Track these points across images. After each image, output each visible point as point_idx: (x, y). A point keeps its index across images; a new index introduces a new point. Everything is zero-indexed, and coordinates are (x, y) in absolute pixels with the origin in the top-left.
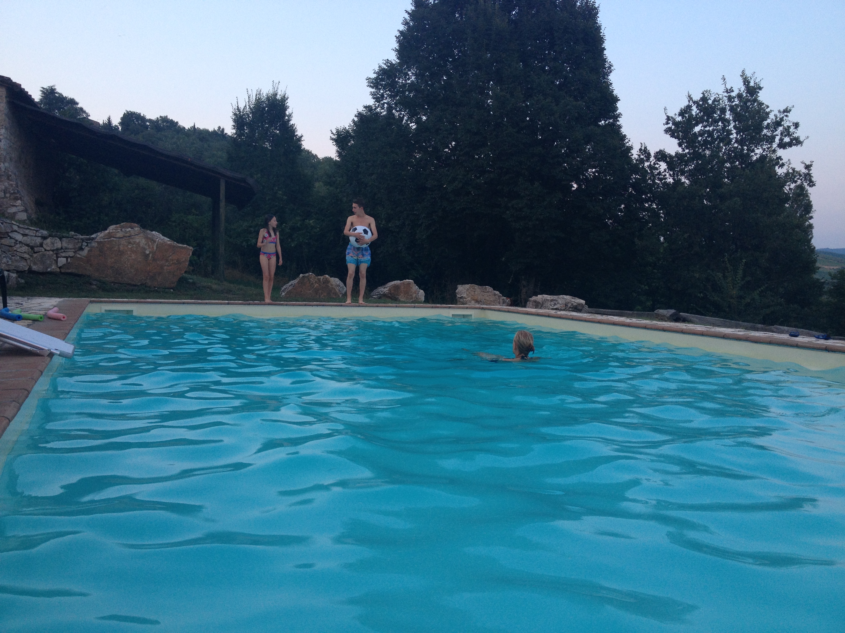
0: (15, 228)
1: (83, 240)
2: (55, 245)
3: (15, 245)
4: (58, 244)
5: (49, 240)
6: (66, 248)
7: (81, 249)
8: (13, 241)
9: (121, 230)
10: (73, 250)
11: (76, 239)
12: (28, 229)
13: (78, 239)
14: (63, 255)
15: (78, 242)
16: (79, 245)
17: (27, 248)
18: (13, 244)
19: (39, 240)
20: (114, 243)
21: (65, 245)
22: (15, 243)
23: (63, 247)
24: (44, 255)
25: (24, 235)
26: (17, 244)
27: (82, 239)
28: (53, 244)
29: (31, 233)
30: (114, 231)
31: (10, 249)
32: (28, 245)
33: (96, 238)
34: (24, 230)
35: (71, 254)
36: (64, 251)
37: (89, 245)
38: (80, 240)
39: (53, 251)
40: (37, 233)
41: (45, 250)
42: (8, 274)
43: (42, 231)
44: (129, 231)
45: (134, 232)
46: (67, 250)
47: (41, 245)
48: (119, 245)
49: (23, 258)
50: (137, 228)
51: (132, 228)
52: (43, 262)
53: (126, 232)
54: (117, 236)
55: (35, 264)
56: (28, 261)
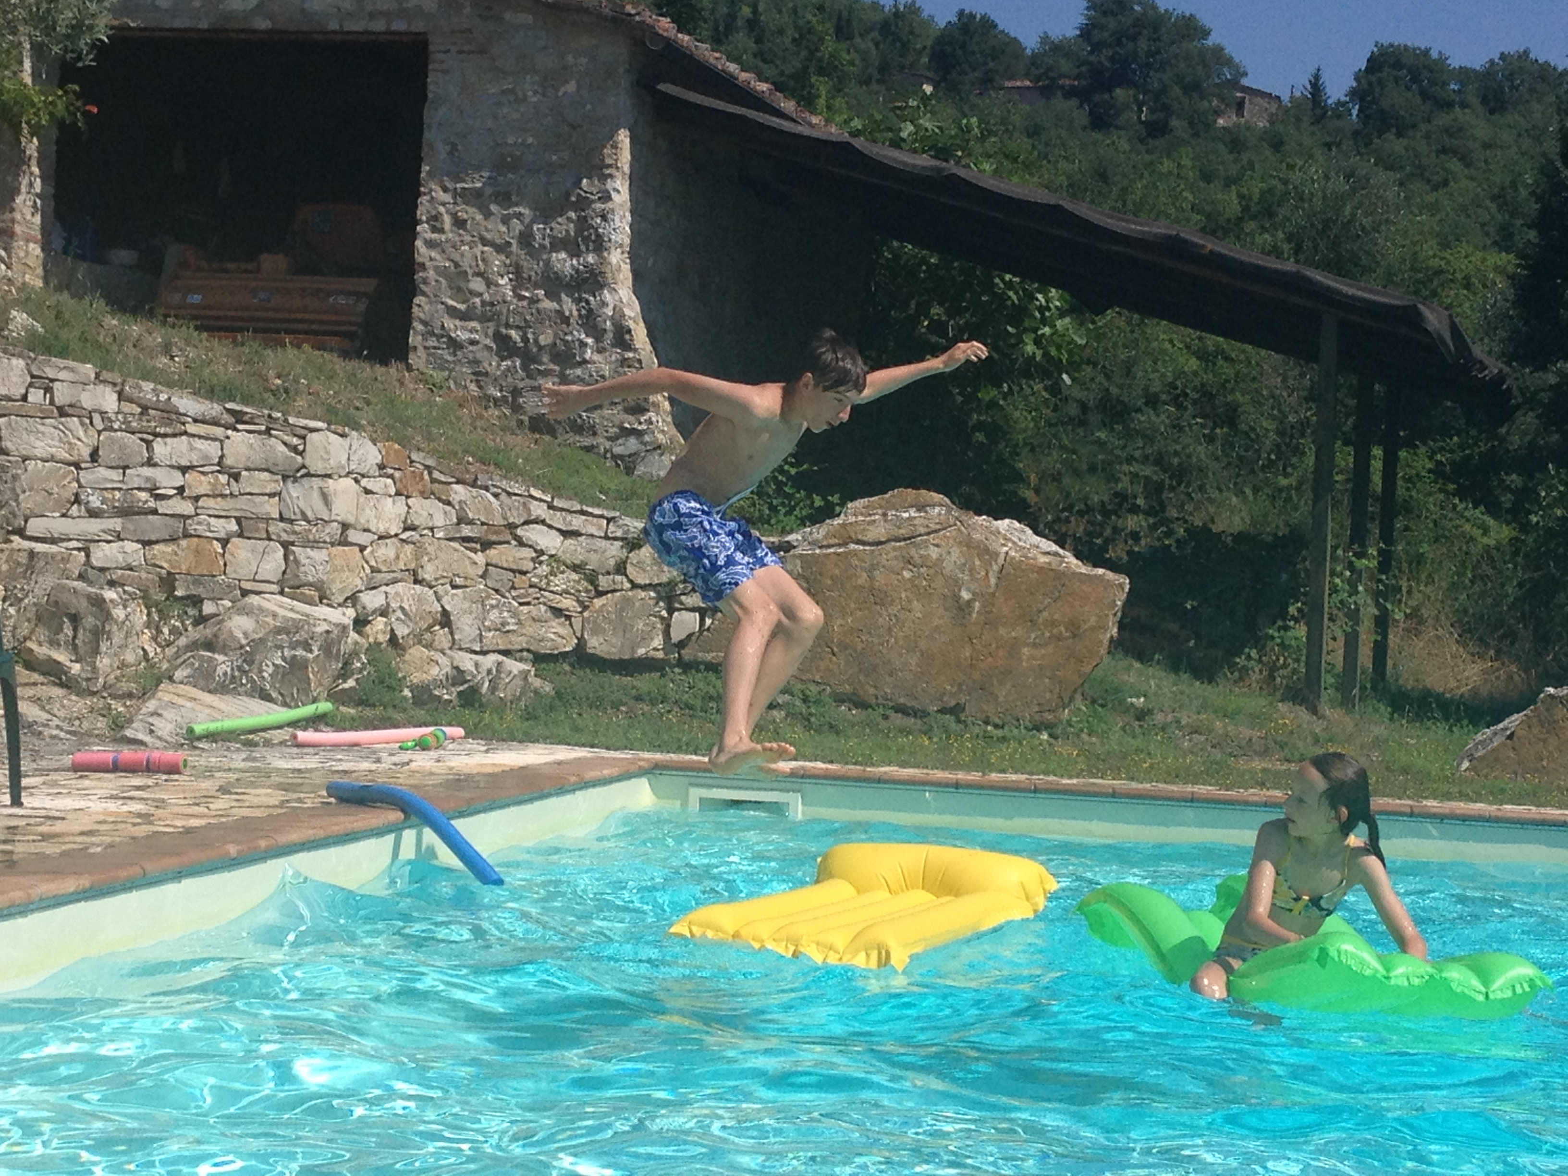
0: (539, 510)
8: (529, 553)
9: (885, 515)
12: (583, 513)
17: (573, 576)
18: (527, 565)
19: (615, 550)
20: (855, 562)
24: (627, 600)
25: (568, 534)
26: (541, 563)
29: (593, 527)
30: (861, 518)
31: (519, 580)
32: (576, 568)
33: (802, 540)
34: (569, 518)
39: (657, 587)
40: (612, 527)
41: (635, 586)
42: (499, 664)
43: (627, 520)
44: (910, 519)
45: (926, 522)
47: (621, 567)
48: (873, 567)
49: (557, 612)
50: (937, 509)
51: (920, 509)
52: (622, 625)
53: (900, 523)
54: (870, 536)
55: (595, 632)
56: (577, 622)
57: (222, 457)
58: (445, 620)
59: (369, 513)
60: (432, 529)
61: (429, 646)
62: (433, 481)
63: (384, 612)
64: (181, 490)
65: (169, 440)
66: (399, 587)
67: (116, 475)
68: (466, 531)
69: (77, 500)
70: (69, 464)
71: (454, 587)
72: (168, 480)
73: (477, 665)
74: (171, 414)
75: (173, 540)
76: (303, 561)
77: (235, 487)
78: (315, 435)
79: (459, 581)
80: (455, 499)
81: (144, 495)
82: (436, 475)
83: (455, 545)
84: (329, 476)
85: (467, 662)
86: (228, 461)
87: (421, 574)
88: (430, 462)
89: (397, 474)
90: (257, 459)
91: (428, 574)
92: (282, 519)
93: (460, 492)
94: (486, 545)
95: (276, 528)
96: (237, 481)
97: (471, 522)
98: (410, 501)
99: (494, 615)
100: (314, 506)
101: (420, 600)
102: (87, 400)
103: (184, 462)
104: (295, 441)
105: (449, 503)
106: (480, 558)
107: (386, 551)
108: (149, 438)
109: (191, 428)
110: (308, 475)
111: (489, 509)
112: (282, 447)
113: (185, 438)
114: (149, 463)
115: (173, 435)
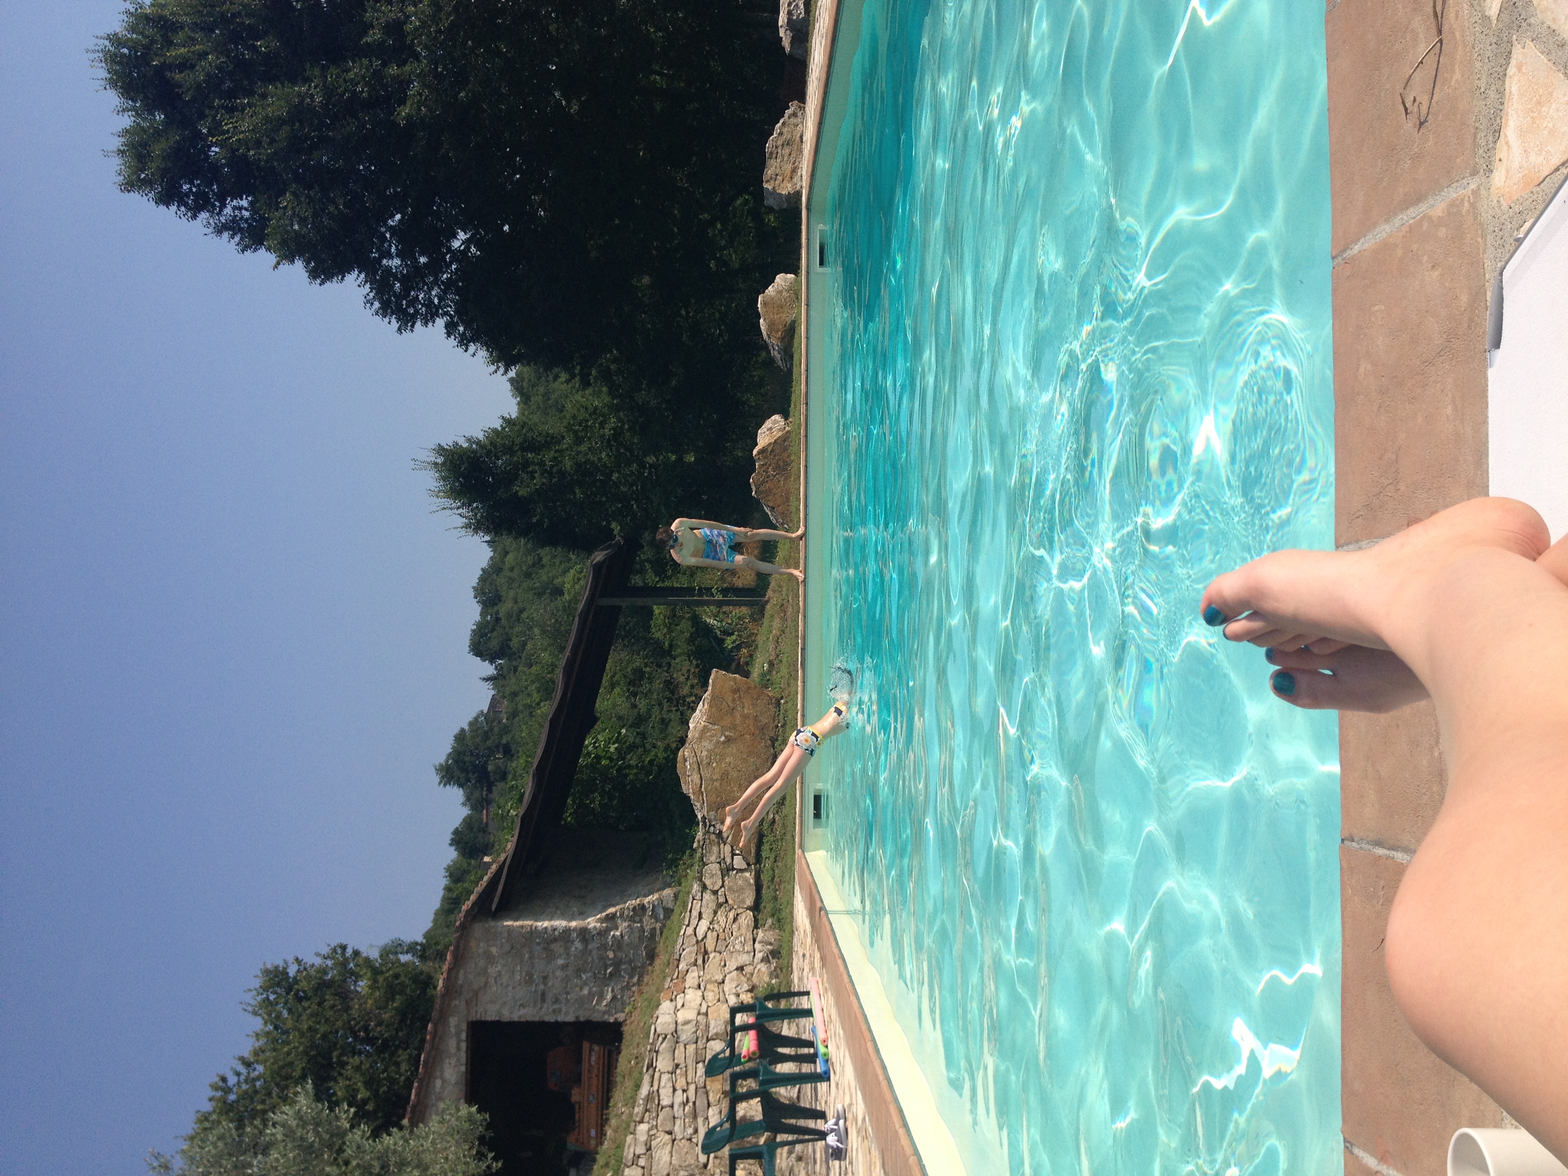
0: (690, 930)
1: (706, 831)
2: (714, 872)
3: (716, 930)
4: (713, 868)
5: (708, 882)
6: (719, 856)
8: (709, 933)
9: (689, 776)
10: (722, 846)
11: (704, 841)
12: (691, 911)
13: (704, 838)
14: (728, 861)
15: (709, 838)
16: (713, 837)
17: (719, 913)
18: (715, 933)
19: (707, 896)
20: (709, 788)
21: (713, 858)
22: (712, 931)
23: (718, 860)
24: (729, 889)
25: (700, 917)
26: (713, 928)
27: (704, 834)
28: (712, 876)
29: (697, 906)
30: (691, 787)
31: (721, 936)
32: (715, 913)
33: (702, 813)
34: (693, 917)
36: (724, 859)
38: (706, 836)
39: (723, 875)
40: (697, 898)
41: (723, 886)
42: (759, 943)
43: (694, 891)
44: (690, 765)
45: (691, 758)
46: (722, 856)
48: (712, 779)
49: (735, 919)
50: (686, 753)
51: (685, 760)
52: (741, 890)
53: (692, 769)
54: (699, 782)
55: (743, 901)
56: (739, 911)
57: (668, 1072)
58: (740, 969)
59: (693, 1004)
60: (699, 977)
61: (752, 974)
62: (677, 977)
63: (738, 995)
64: (684, 1091)
65: (661, 1098)
66: (726, 989)
67: (678, 1122)
68: (700, 962)
69: (690, 1139)
70: (673, 1144)
71: (725, 965)
72: (680, 1097)
73: (760, 952)
74: (649, 1098)
75: (707, 1093)
76: (715, 1031)
77: (682, 1065)
78: (658, 1030)
79: (723, 963)
80: (685, 968)
81: (687, 1108)
82: (675, 977)
83: (706, 966)
84: (676, 1023)
85: (759, 956)
86: (670, 1069)
87: (720, 980)
88: (669, 979)
89: (675, 993)
90: (669, 1056)
91: (719, 978)
92: (696, 1042)
93: (682, 966)
94: (706, 952)
95: (700, 1044)
96: (679, 1065)
97: (696, 960)
98: (687, 986)
99: (738, 947)
100: (690, 1028)
101: (732, 980)
102: (642, 1137)
103: (671, 1090)
104: (660, 1039)
105: (687, 971)
106: (712, 956)
107: (710, 995)
108: (660, 1107)
109: (655, 1088)
110: (676, 1031)
111: (691, 952)
112: (664, 1045)
113: (660, 1091)
114: (672, 1106)
115: (659, 1096)
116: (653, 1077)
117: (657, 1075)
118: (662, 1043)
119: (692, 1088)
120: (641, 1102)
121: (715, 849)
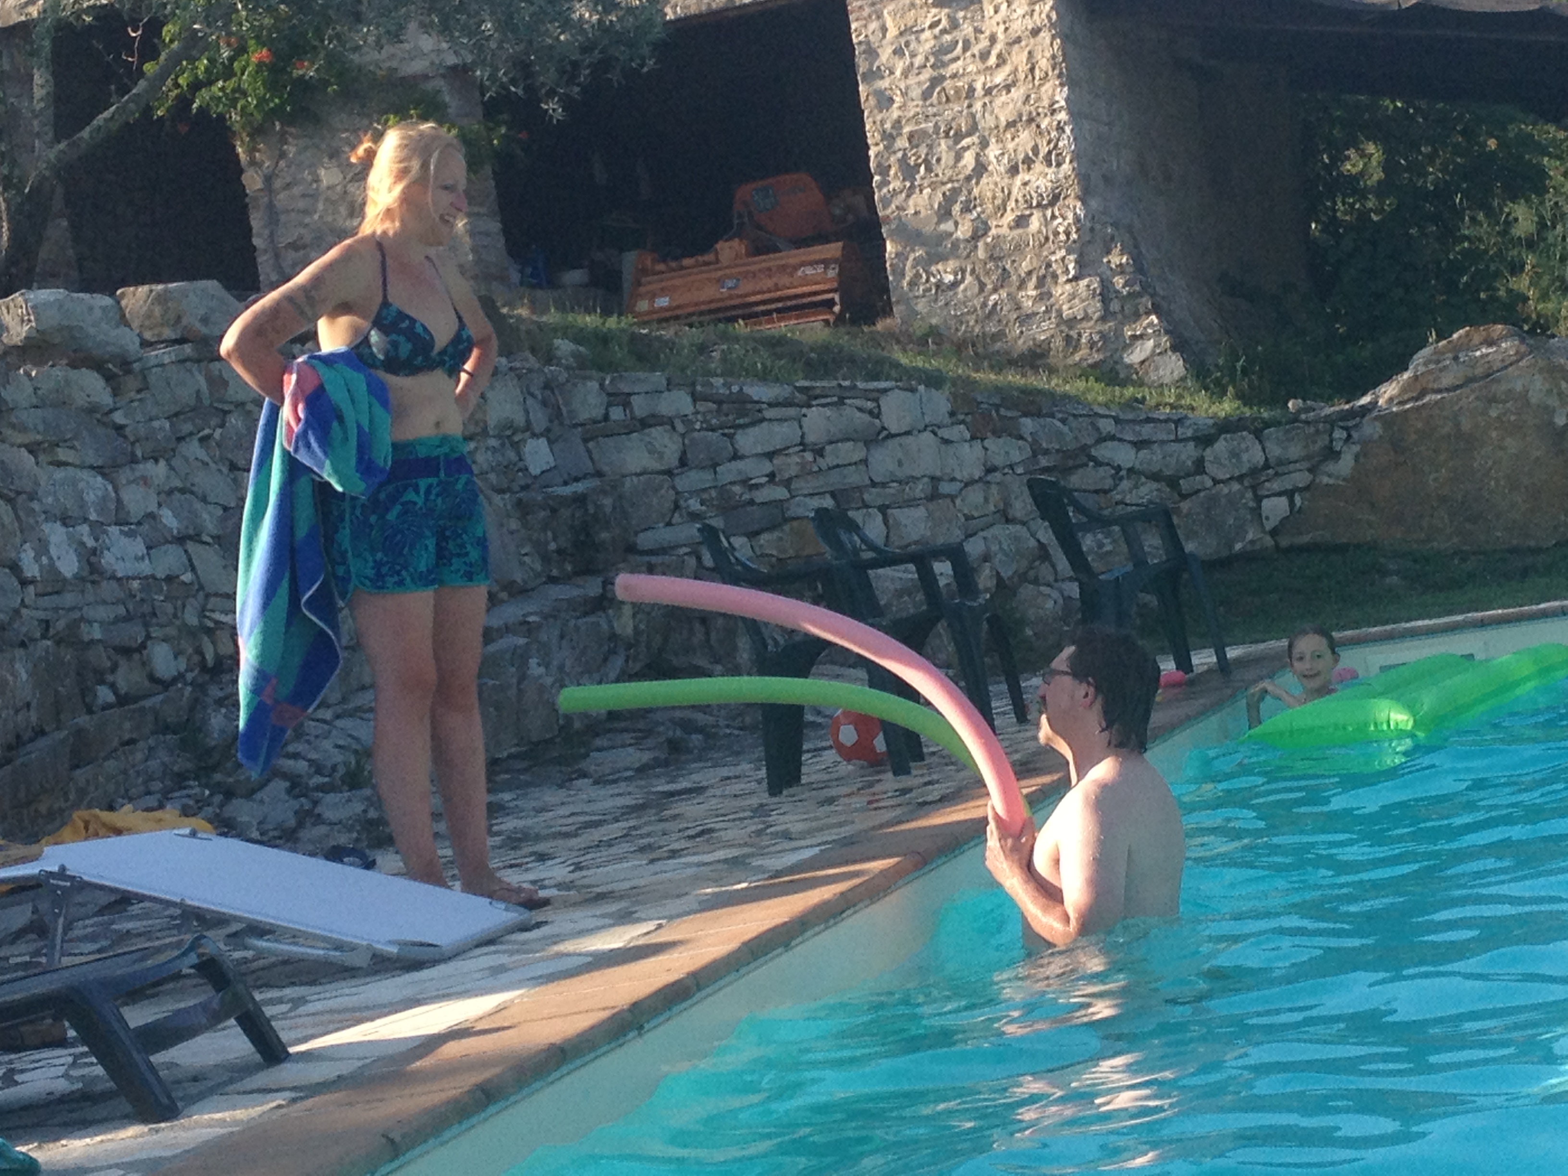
1: (1332, 422)
2: (1245, 457)
3: (1116, 486)
4: (1254, 455)
5: (1221, 446)
6: (1281, 462)
7: (1332, 454)
8: (1108, 471)
9: (1456, 359)
10: (1306, 465)
11: (1307, 423)
12: (1150, 420)
13: (1316, 421)
14: (1276, 486)
15: (1317, 432)
16: (1322, 442)
17: (1155, 485)
18: (1108, 483)
19: (1189, 452)
20: (1436, 412)
21: (1275, 451)
22: (1113, 477)
23: (1272, 461)
24: (1213, 500)
25: (1140, 445)
26: (1121, 479)
27: (1327, 419)
28: (1235, 455)
29: (1162, 433)
30: (1432, 366)
31: (1104, 500)
32: (1155, 477)
33: (1374, 403)
34: (1137, 428)
35: (1301, 478)
36: (1277, 474)
37: (1355, 435)
38: (1321, 426)
39: (1240, 478)
40: (1180, 430)
41: (1216, 482)
43: (1195, 419)
44: (1483, 356)
45: (1500, 356)
46: (1285, 469)
47: (1200, 466)
48: (1459, 413)
51: (1492, 344)
53: (1473, 363)
54: (1446, 384)
55: (1189, 534)
57: (803, 436)
58: (1044, 553)
59: (952, 462)
60: (1011, 467)
61: (1036, 582)
62: (1002, 418)
63: (988, 558)
64: (772, 476)
65: (749, 430)
66: (995, 530)
67: (707, 475)
68: (1044, 461)
69: (677, 507)
70: (662, 473)
72: (758, 469)
74: (742, 402)
75: (775, 526)
76: (904, 522)
77: (823, 463)
78: (886, 395)
80: (1026, 432)
81: (737, 489)
82: (1003, 411)
84: (909, 433)
86: (810, 438)
87: (1011, 513)
88: (995, 400)
89: (969, 419)
90: (837, 430)
91: (1017, 511)
92: (874, 484)
93: (1028, 424)
94: (1066, 472)
95: (872, 494)
96: (822, 456)
97: (1046, 452)
98: (986, 443)
100: (900, 467)
101: (1017, 539)
102: (665, 407)
103: (769, 449)
104: (870, 405)
105: (1021, 438)
107: (975, 497)
108: (730, 430)
109: (768, 414)
110: (889, 436)
111: (1059, 436)
112: (858, 414)
113: (765, 424)
114: (736, 456)
115: (753, 424)
116: (788, 403)
117: (792, 411)
118: (860, 409)
119: (780, 493)
120: (735, 389)
121: (1295, 451)
